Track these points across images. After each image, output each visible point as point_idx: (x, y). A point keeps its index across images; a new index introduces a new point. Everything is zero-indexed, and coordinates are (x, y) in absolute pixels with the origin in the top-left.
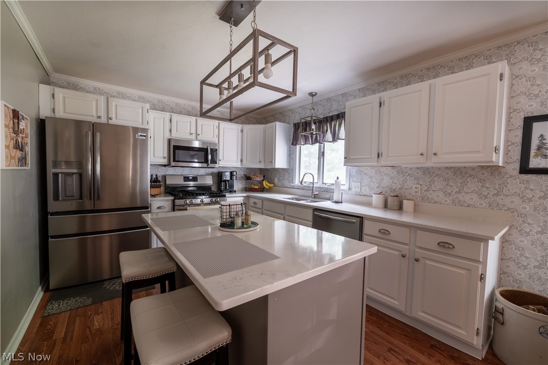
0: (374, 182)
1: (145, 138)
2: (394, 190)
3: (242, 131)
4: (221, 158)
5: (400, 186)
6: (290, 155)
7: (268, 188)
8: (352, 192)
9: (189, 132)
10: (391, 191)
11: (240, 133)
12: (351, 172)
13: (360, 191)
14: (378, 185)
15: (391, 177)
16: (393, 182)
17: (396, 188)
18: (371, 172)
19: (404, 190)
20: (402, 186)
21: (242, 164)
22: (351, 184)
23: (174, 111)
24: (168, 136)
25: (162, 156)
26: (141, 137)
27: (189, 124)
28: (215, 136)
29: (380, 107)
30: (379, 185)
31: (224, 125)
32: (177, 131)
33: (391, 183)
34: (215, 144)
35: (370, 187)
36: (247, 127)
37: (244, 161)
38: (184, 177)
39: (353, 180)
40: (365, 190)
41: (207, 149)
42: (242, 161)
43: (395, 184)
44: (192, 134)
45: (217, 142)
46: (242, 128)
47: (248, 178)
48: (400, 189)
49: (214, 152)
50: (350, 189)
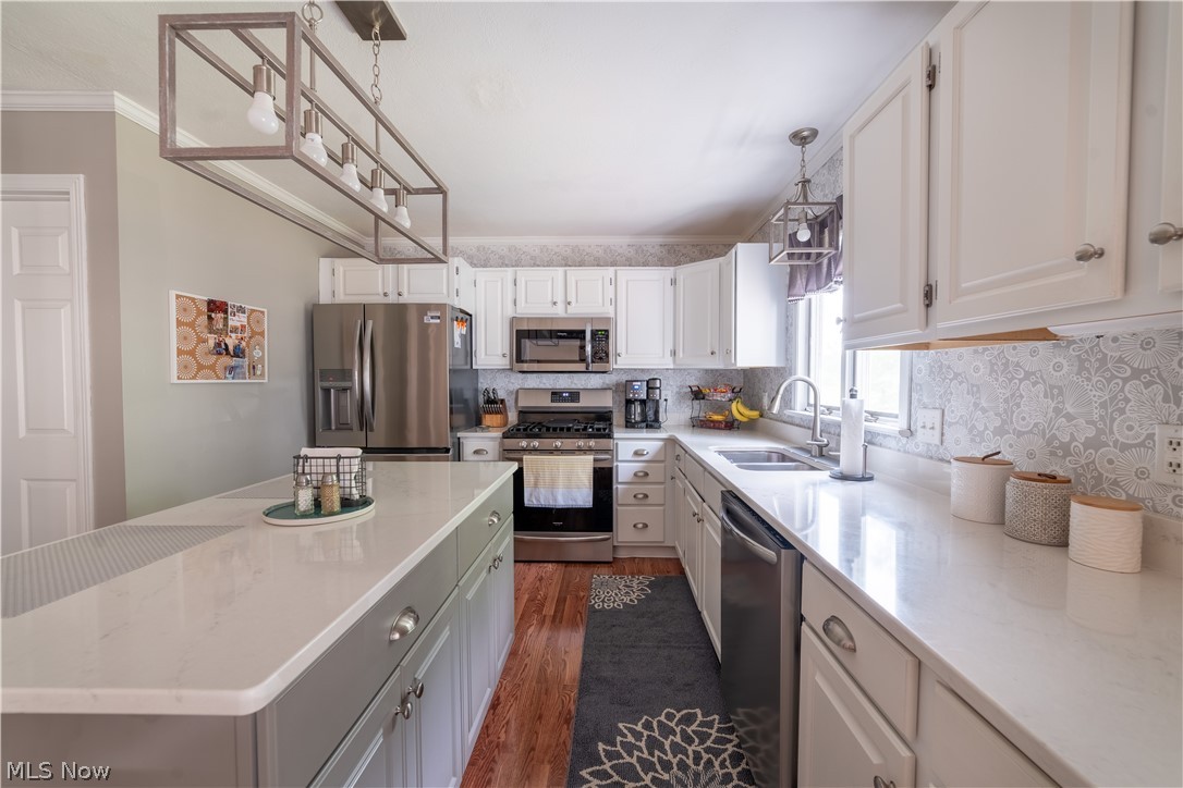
0: (984, 411)
1: (438, 321)
2: (1066, 450)
3: (674, 282)
4: (621, 348)
5: (1091, 432)
6: (787, 328)
7: (745, 420)
8: (917, 446)
9: (550, 299)
10: (1053, 454)
11: (669, 288)
12: (915, 372)
13: (937, 442)
14: (998, 423)
15: (1052, 387)
16: (1057, 411)
17: (1073, 439)
18: (977, 369)
19: (1111, 452)
20: (1100, 432)
21: (674, 362)
22: (913, 419)
23: (538, 263)
24: (510, 313)
25: (500, 352)
26: (432, 321)
27: (550, 283)
28: (608, 302)
29: (931, 87)
30: (1004, 422)
31: (626, 274)
32: (526, 302)
33: (1051, 414)
34: (608, 320)
35: (970, 431)
36: (687, 271)
37: (680, 354)
38: (553, 393)
39: (919, 401)
40: (957, 442)
41: (584, 332)
42: (674, 353)
43: (1069, 417)
44: (555, 303)
45: (612, 315)
46: (675, 274)
47: (697, 395)
48: (1094, 444)
49: (602, 337)
50: (909, 432)
